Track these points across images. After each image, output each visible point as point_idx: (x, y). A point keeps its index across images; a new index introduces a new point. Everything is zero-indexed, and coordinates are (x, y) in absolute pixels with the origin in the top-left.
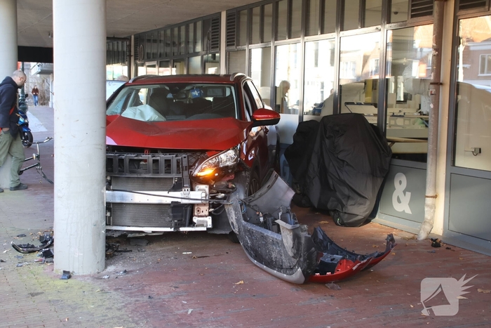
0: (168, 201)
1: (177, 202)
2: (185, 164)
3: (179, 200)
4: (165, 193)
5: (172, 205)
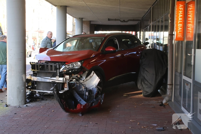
0: (51, 81)
1: (55, 82)
2: (58, 67)
3: (55, 81)
4: (50, 78)
5: (52, 83)
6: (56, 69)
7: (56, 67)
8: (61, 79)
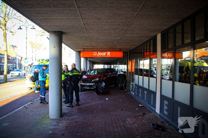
0: (89, 85)
6: (91, 81)
7: (90, 80)
8: (92, 84)
